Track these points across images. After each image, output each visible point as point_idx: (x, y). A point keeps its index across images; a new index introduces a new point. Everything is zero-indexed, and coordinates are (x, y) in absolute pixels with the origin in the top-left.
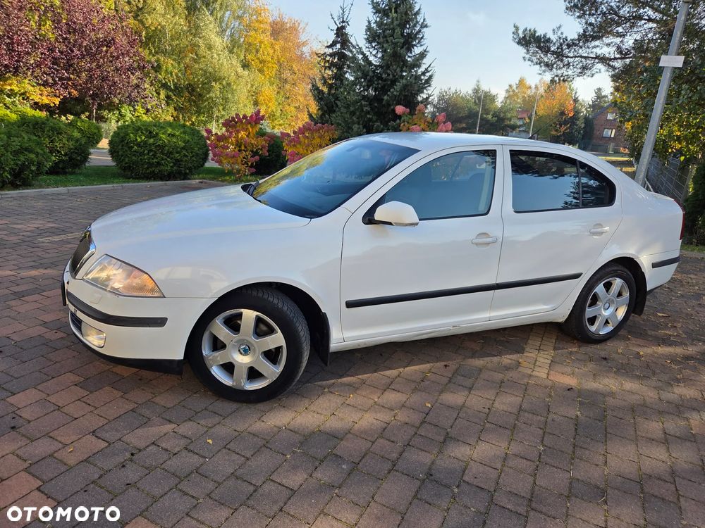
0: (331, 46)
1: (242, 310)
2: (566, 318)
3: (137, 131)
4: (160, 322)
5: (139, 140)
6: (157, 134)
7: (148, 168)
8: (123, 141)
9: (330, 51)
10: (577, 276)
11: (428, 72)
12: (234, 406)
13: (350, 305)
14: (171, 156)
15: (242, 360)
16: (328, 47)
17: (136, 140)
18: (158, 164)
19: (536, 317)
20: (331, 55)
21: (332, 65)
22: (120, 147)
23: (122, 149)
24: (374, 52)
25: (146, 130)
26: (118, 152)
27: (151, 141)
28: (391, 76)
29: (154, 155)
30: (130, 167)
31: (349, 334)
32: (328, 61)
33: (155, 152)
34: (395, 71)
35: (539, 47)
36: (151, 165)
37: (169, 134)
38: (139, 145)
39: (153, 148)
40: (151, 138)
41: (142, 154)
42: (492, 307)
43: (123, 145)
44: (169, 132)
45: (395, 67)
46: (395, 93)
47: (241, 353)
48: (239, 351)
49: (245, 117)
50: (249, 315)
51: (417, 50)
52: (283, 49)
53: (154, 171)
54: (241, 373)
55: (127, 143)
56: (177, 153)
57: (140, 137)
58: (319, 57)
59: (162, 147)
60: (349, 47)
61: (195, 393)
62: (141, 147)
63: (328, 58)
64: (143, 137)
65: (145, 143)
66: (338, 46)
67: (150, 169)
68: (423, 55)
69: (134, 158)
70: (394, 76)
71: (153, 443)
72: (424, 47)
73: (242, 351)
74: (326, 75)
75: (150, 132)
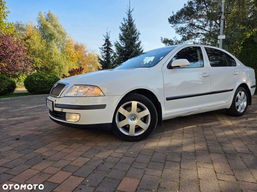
0: (104, 45)
1: (132, 102)
2: (230, 106)
3: (36, 76)
4: (103, 106)
5: (37, 80)
6: (44, 77)
7: (41, 90)
8: (30, 81)
9: (104, 47)
10: (232, 90)
11: (141, 49)
12: (131, 143)
13: (168, 99)
14: (50, 85)
15: (133, 123)
16: (103, 46)
17: (36, 80)
18: (45, 88)
19: (221, 106)
20: (104, 48)
21: (105, 51)
22: (29, 83)
23: (30, 83)
24: (123, 43)
25: (39, 76)
26: (28, 85)
27: (42, 79)
28: (130, 50)
29: (43, 85)
30: (33, 90)
31: (167, 112)
32: (104, 50)
33: (43, 83)
34: (132, 48)
35: (169, 44)
36: (42, 88)
37: (49, 77)
38: (37, 81)
39: (43, 82)
40: (41, 79)
41: (38, 85)
42: (209, 101)
43: (30, 82)
44: (48, 76)
45: (131, 47)
46: (133, 55)
47: (132, 120)
48: (131, 119)
49: (76, 69)
50: (134, 104)
51: (137, 42)
52: (79, 53)
53: (43, 91)
54: (132, 129)
55: (32, 81)
56: (52, 83)
57: (37, 78)
58: (100, 49)
59: (46, 82)
60: (110, 45)
61: (112, 141)
62: (38, 82)
63: (103, 49)
64: (39, 79)
65: (39, 80)
66: (106, 45)
67: (42, 90)
68: (139, 43)
69: (35, 86)
70: (131, 50)
71: (109, 156)
72: (139, 41)
73: (132, 119)
74: (103, 55)
75: (41, 77)
